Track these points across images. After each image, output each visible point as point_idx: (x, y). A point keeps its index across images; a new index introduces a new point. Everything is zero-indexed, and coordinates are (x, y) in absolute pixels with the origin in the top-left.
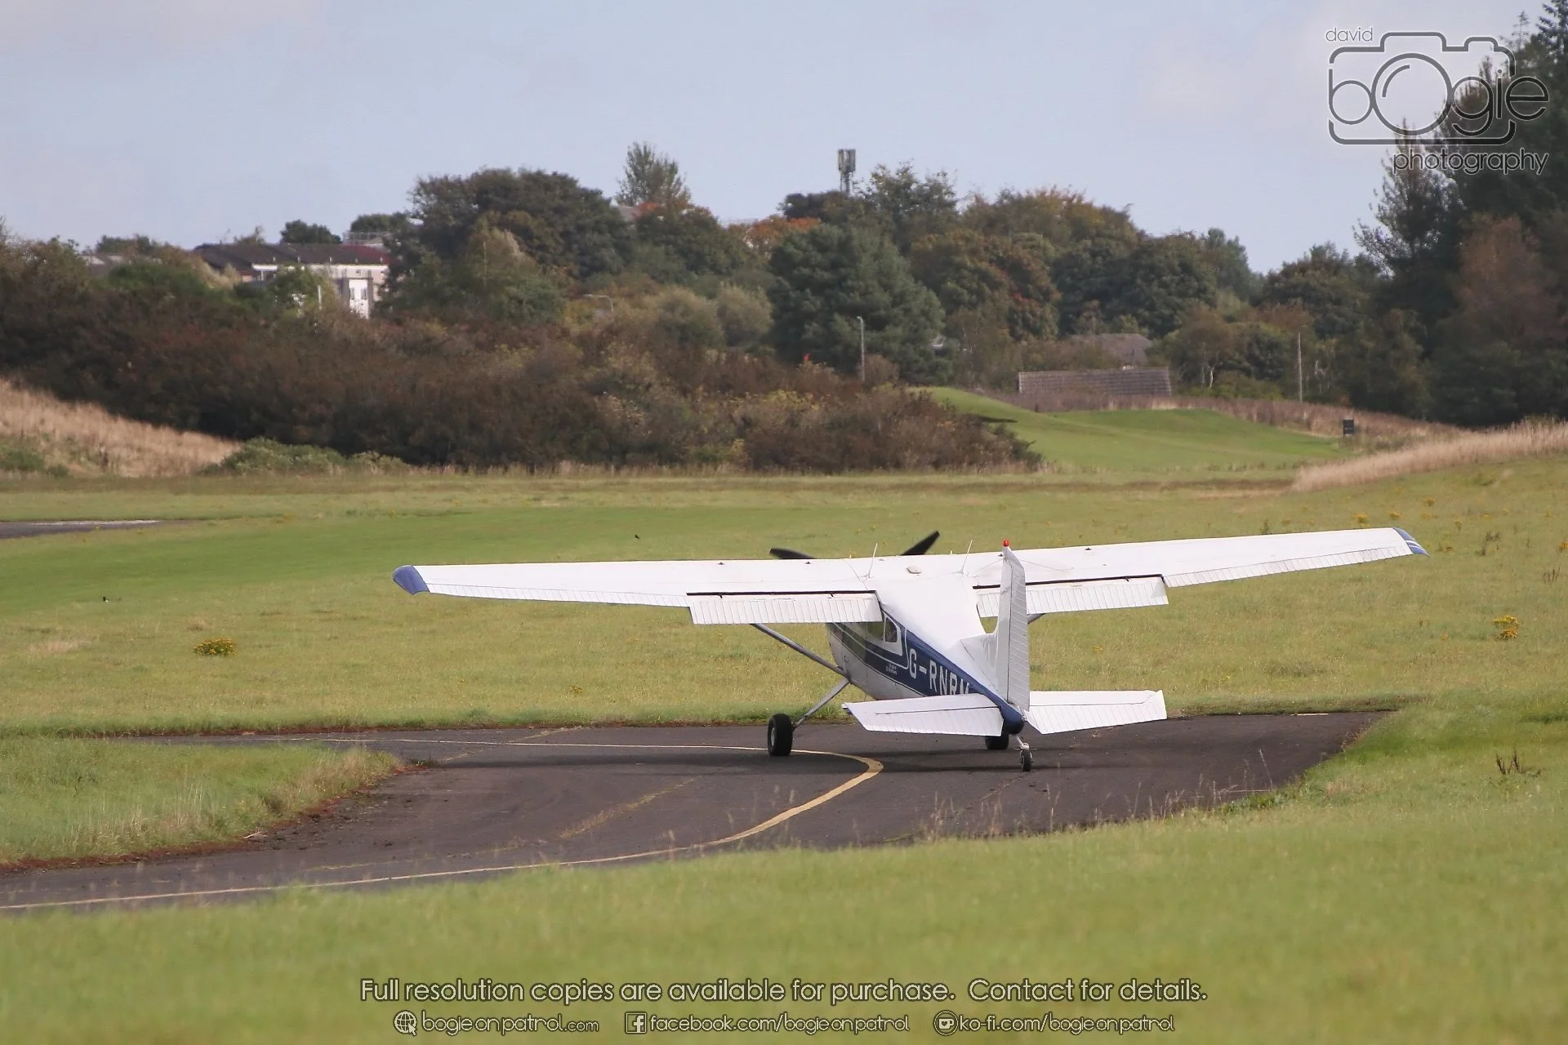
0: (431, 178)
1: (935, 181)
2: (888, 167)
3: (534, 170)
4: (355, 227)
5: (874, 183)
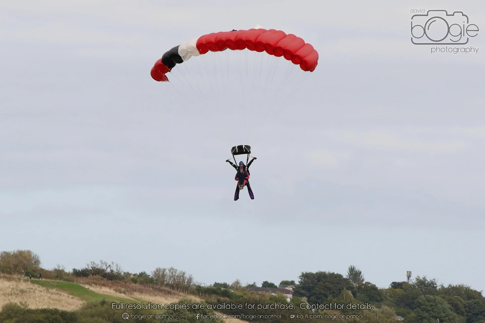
0: (306, 273)
1: (432, 281)
2: (420, 277)
3: (332, 272)
4: (281, 284)
5: (416, 281)
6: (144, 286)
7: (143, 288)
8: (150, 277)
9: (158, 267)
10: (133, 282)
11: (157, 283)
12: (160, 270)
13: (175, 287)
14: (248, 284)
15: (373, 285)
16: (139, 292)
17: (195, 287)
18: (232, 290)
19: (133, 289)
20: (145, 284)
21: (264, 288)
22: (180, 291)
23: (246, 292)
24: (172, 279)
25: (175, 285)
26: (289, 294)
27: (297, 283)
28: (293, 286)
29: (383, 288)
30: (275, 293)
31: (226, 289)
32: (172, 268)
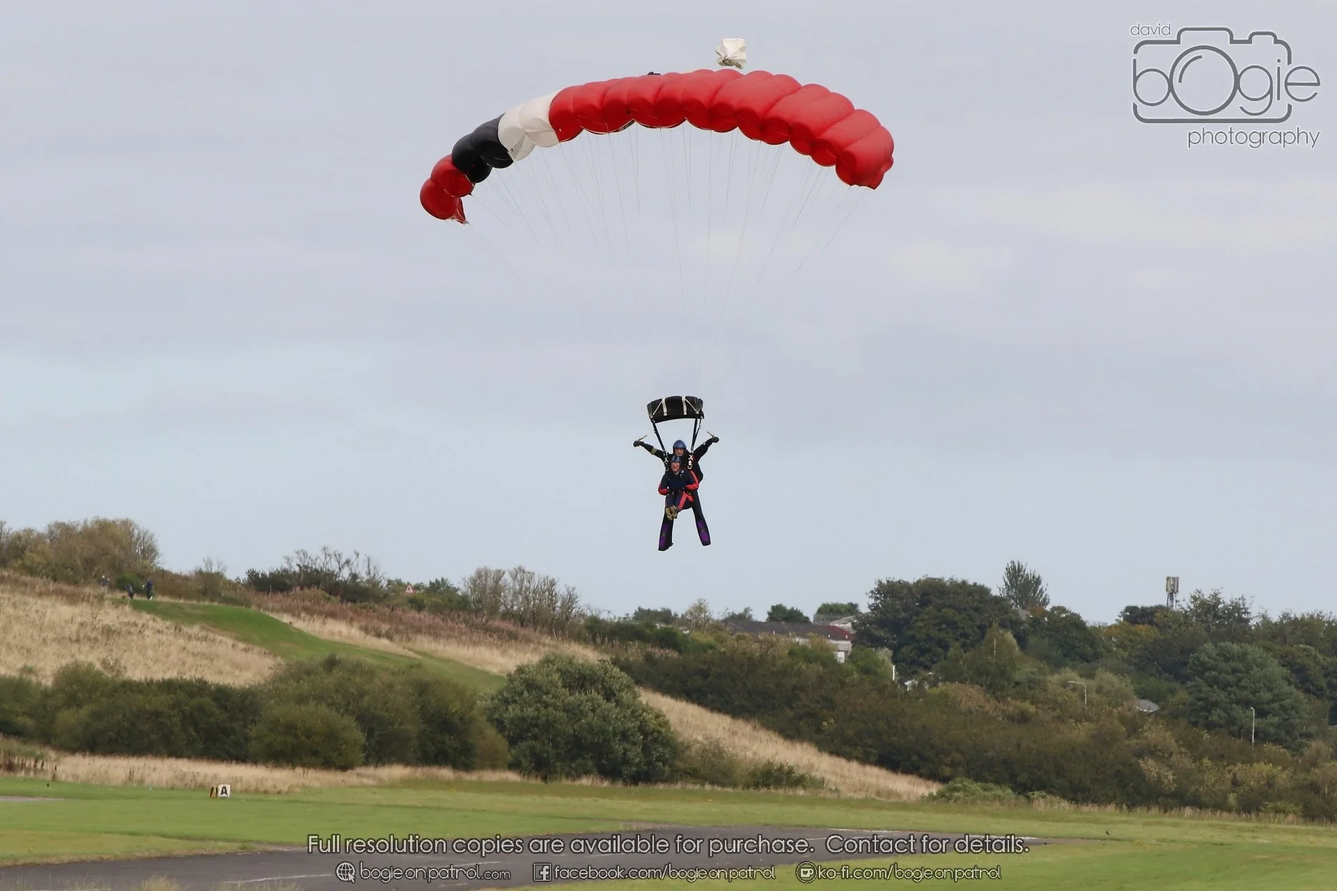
0: (888, 582)
1: (1236, 603)
2: (1203, 592)
3: (959, 581)
4: (820, 611)
5: (1192, 602)
6: (443, 620)
7: (440, 622)
8: (460, 593)
9: (482, 566)
10: (411, 607)
11: (478, 611)
12: (486, 574)
13: (529, 621)
14: (727, 611)
15: (1072, 613)
16: (430, 634)
17: (582, 622)
18: (686, 630)
19: (412, 626)
20: (447, 611)
21: (775, 623)
22: (541, 632)
23: (723, 634)
24: (520, 600)
25: (528, 616)
26: (845, 639)
27: (864, 609)
28: (855, 619)
29: (1101, 625)
30: (804, 636)
31: (670, 626)
32: (520, 568)
